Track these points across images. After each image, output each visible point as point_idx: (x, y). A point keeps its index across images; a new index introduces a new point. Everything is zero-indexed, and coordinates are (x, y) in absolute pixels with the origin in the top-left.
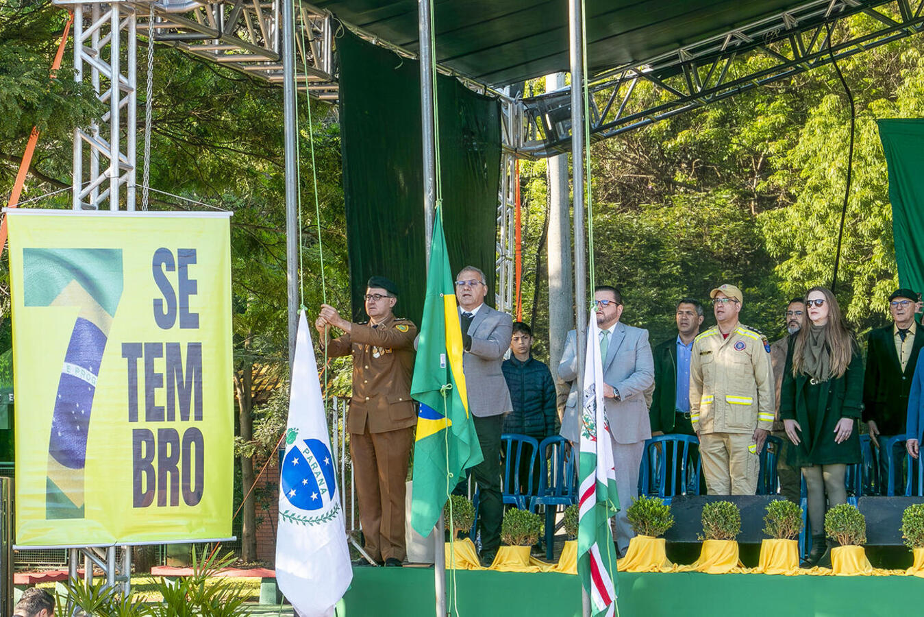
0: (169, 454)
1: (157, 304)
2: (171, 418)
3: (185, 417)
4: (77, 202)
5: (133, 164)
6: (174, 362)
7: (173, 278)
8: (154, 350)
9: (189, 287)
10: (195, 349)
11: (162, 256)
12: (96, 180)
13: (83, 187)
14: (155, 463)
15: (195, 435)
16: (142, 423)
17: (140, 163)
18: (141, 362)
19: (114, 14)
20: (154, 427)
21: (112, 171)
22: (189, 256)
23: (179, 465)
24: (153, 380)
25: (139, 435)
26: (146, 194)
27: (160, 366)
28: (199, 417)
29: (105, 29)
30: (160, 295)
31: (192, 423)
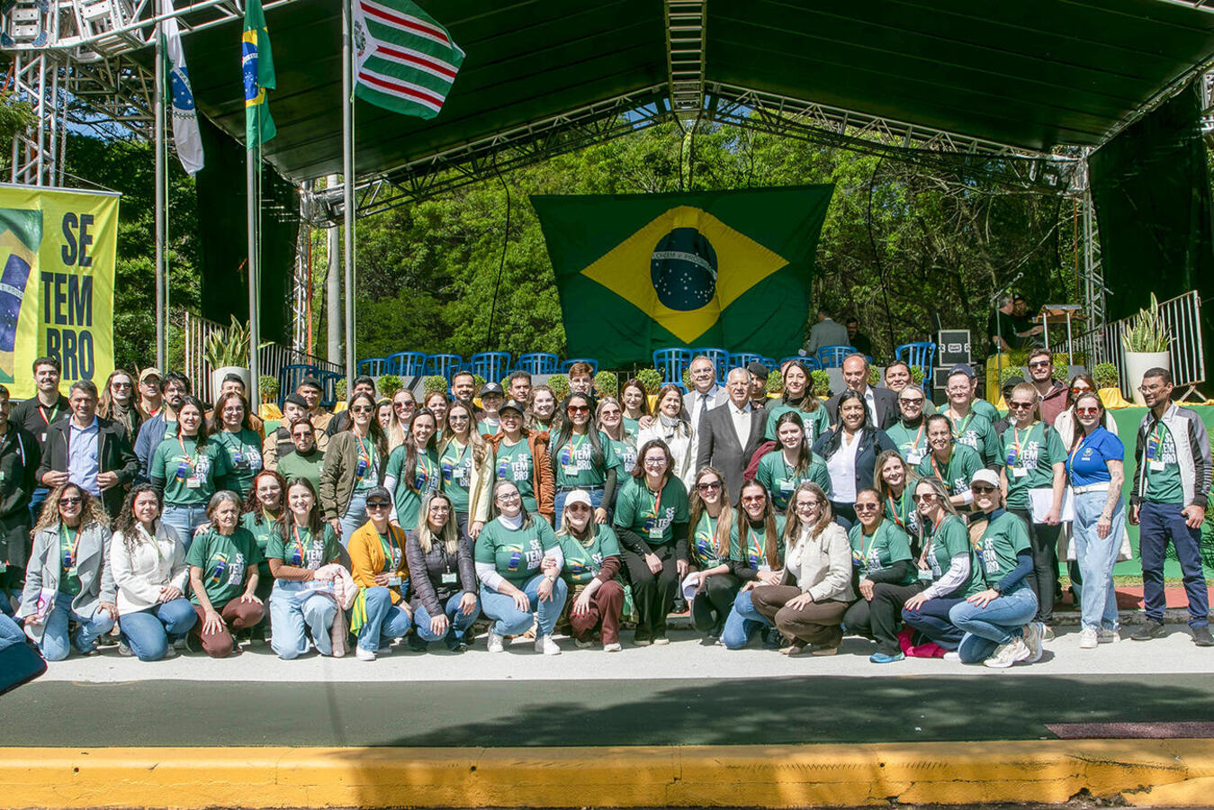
0: (70, 347)
1: (65, 248)
2: (71, 323)
3: (80, 323)
4: (14, 179)
5: (54, 157)
6: (74, 288)
7: (76, 233)
8: (61, 278)
9: (87, 239)
10: (88, 280)
11: (70, 217)
12: (29, 165)
13: (19, 168)
14: (61, 352)
15: (86, 336)
16: (52, 325)
17: (58, 155)
18: (52, 285)
19: (42, 59)
20: (61, 328)
21: (39, 159)
22: (88, 220)
23: (77, 354)
24: (60, 298)
25: (51, 332)
26: (62, 177)
27: (65, 289)
28: (89, 324)
29: (36, 69)
30: (67, 244)
31: (84, 328)
